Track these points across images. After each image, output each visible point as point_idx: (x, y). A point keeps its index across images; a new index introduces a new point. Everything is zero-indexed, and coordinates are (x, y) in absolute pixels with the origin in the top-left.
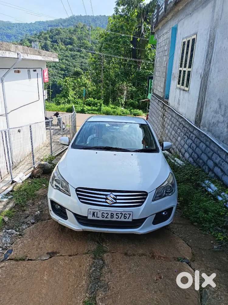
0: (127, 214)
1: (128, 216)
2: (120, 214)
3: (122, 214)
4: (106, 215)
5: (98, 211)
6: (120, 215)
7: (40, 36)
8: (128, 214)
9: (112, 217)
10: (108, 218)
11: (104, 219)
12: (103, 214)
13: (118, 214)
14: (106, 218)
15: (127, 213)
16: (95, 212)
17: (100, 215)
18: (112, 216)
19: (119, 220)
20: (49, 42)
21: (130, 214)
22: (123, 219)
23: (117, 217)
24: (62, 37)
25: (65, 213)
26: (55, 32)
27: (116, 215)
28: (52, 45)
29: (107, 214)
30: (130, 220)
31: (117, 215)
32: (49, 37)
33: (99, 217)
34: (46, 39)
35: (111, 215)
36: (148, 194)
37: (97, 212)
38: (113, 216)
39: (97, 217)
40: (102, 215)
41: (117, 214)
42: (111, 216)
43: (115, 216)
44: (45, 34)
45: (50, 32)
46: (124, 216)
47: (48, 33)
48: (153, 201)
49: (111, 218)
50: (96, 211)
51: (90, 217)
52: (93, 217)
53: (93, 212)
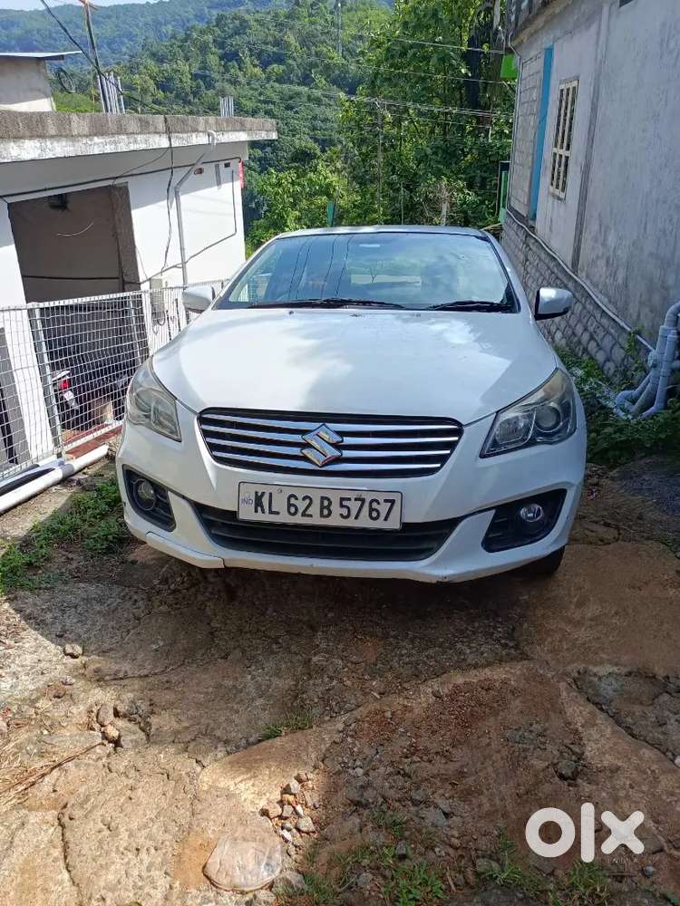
0: (381, 501)
1: (383, 508)
2: (356, 499)
3: (363, 501)
4: (302, 505)
5: (274, 490)
6: (355, 506)
7: (185, 40)
8: (386, 501)
9: (326, 512)
10: (311, 516)
11: (299, 519)
12: (293, 501)
13: (349, 499)
14: (304, 514)
15: (381, 498)
16: (263, 493)
17: (280, 504)
18: (326, 508)
19: (350, 523)
20: (213, 60)
21: (393, 502)
22: (365, 522)
23: (345, 512)
24: (252, 39)
25: (167, 508)
26: (231, 26)
27: (342, 506)
28: (222, 69)
29: (307, 501)
30: (393, 524)
31: (345, 503)
32: (214, 41)
33: (278, 513)
34: (204, 49)
35: (322, 503)
36: (466, 429)
37: (271, 494)
38: (328, 508)
39: (271, 512)
40: (290, 505)
41: (342, 499)
42: (322, 508)
43: (335, 508)
44: (202, 32)
45: (217, 26)
46: (371, 510)
47: (210, 31)
48: (482, 456)
49: (322, 515)
50: (267, 490)
51: (247, 514)
52: (256, 511)
53: (256, 493)
